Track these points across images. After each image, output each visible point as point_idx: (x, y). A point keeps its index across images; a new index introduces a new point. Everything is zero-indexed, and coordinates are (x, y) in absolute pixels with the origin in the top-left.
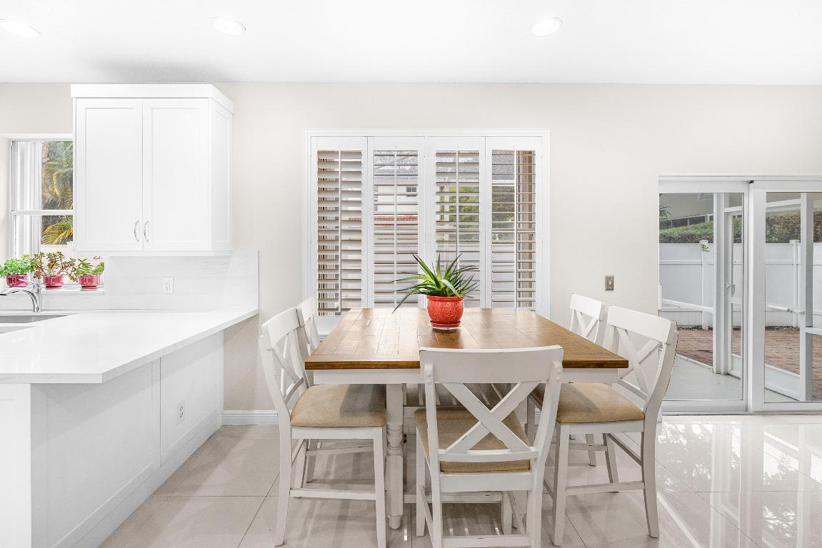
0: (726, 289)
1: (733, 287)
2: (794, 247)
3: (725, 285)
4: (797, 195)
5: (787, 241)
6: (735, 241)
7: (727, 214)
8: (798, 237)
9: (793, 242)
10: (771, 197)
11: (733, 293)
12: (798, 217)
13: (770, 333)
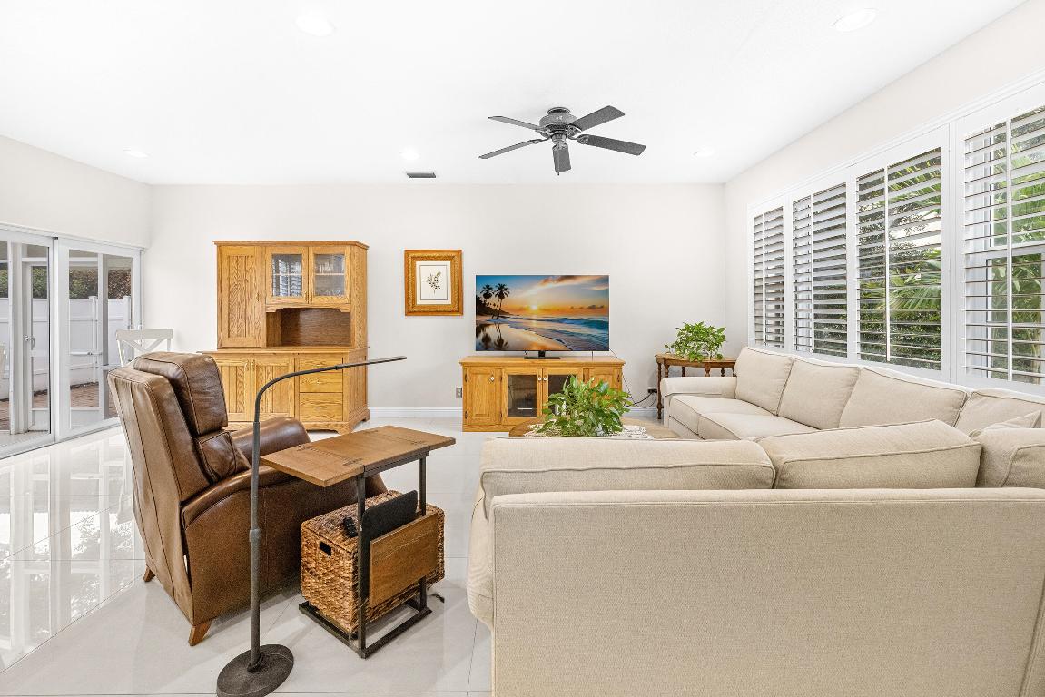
0: (25, 343)
1: (33, 339)
2: (93, 304)
3: (24, 338)
4: (95, 255)
5: (86, 297)
6: (35, 296)
7: (25, 264)
8: (96, 294)
9: (91, 298)
10: (73, 253)
11: (33, 346)
12: (96, 274)
13: (76, 391)
